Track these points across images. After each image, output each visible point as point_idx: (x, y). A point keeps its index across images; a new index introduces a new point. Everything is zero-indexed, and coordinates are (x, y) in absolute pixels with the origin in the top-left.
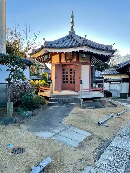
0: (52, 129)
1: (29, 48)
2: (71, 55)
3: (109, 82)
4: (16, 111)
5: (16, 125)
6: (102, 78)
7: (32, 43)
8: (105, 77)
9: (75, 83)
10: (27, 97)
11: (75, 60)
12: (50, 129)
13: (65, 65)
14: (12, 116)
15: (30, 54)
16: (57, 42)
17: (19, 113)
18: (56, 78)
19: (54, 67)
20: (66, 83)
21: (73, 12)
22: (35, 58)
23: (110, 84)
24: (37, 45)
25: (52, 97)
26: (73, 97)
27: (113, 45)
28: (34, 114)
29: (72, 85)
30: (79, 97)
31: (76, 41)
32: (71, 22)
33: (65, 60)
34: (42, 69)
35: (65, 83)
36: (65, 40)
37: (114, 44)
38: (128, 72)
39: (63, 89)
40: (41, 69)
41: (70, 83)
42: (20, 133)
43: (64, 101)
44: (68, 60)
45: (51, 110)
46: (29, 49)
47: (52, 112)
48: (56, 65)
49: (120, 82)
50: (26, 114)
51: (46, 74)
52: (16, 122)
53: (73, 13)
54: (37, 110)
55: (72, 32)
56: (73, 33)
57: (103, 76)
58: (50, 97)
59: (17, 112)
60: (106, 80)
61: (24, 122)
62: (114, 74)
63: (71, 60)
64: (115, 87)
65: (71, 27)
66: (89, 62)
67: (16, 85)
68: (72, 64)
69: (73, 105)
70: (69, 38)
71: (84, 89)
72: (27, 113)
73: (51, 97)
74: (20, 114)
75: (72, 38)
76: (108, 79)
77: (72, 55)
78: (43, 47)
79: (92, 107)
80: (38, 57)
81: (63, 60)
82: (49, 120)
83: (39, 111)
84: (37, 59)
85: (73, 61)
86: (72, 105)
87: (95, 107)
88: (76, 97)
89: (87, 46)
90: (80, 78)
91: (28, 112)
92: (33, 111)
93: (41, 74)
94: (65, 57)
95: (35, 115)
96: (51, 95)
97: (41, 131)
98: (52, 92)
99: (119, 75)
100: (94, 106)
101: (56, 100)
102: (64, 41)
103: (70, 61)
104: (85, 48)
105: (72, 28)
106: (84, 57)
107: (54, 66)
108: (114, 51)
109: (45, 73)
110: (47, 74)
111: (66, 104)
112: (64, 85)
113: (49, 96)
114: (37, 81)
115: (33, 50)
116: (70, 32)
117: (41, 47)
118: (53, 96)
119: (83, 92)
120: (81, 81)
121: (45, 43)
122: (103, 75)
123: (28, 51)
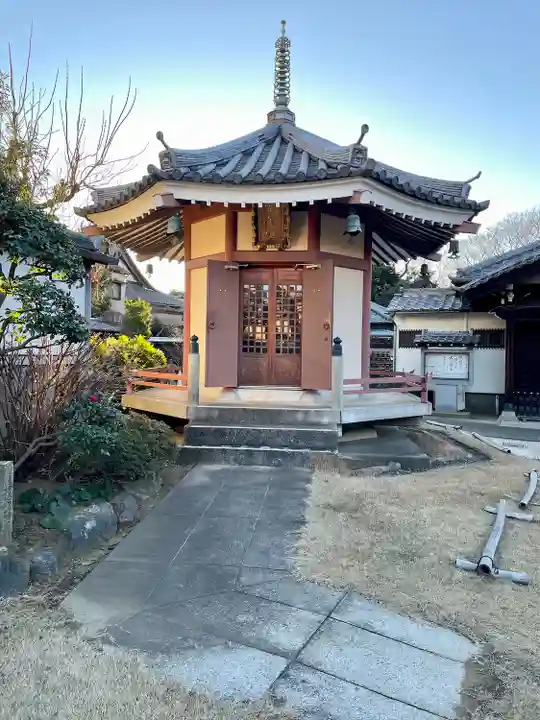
0: (253, 625)
1: (78, 181)
2: (285, 222)
3: (423, 345)
4: (27, 506)
5: (41, 598)
6: (391, 326)
7: (91, 161)
8: (403, 325)
9: (299, 351)
10: (92, 432)
11: (302, 245)
12: (242, 618)
13: (253, 266)
14: (9, 538)
15: (84, 213)
16: (220, 156)
17: (47, 520)
18: (210, 326)
19: (201, 276)
20: (258, 350)
21: (284, 22)
22: (108, 232)
23: (425, 354)
24: (114, 172)
25: (198, 420)
26: (300, 417)
27: (471, 181)
28: (126, 517)
29: (285, 362)
30: (325, 420)
31: (310, 155)
32: (278, 69)
33: (256, 244)
34: (119, 284)
35: (252, 350)
36: (254, 148)
37: (478, 177)
38: (503, 302)
39: (247, 379)
40: (114, 287)
41: (278, 351)
42: (75, 669)
43: (256, 440)
44: (270, 242)
45: (204, 487)
46: (75, 189)
47: (210, 498)
48: (213, 265)
49: (470, 346)
50: (88, 526)
51: (141, 309)
52: (34, 574)
53: (284, 32)
54: (133, 492)
55: (278, 116)
56: (286, 121)
57: (397, 320)
58: (186, 421)
59: (33, 510)
60: (408, 339)
61: (81, 570)
62: (441, 310)
63: (286, 243)
64: (448, 366)
65: (277, 91)
66: (360, 255)
67: (26, 362)
68: (289, 265)
69: (304, 459)
70: (269, 143)
71: (347, 382)
72: (91, 515)
73: (191, 418)
74: (55, 525)
75: (284, 142)
76: (420, 332)
77: (288, 220)
78: (154, 178)
79: (387, 465)
80: (127, 225)
81: (246, 242)
82: (213, 556)
83: (145, 497)
84: (117, 237)
85: (293, 248)
86: (298, 459)
87: (398, 465)
88: (313, 419)
89: (372, 178)
90: (328, 327)
91: (94, 509)
92: (117, 499)
93: (119, 307)
94: (256, 231)
95: (129, 525)
96: (191, 411)
97: (199, 640)
98: (195, 397)
99: (463, 318)
100: (396, 460)
101: (220, 436)
102: (247, 154)
103: (280, 250)
104: (358, 187)
105: (283, 100)
106: (354, 230)
107: (204, 271)
108: (477, 208)
109: (137, 304)
110: (148, 309)
111: (271, 455)
112: (250, 358)
113: (182, 415)
114: (111, 341)
115: (99, 193)
116: (270, 114)
117: (147, 174)
118: (203, 415)
119: (346, 393)
120: (338, 341)
121: (167, 156)
122: (394, 313)
123: (72, 195)
